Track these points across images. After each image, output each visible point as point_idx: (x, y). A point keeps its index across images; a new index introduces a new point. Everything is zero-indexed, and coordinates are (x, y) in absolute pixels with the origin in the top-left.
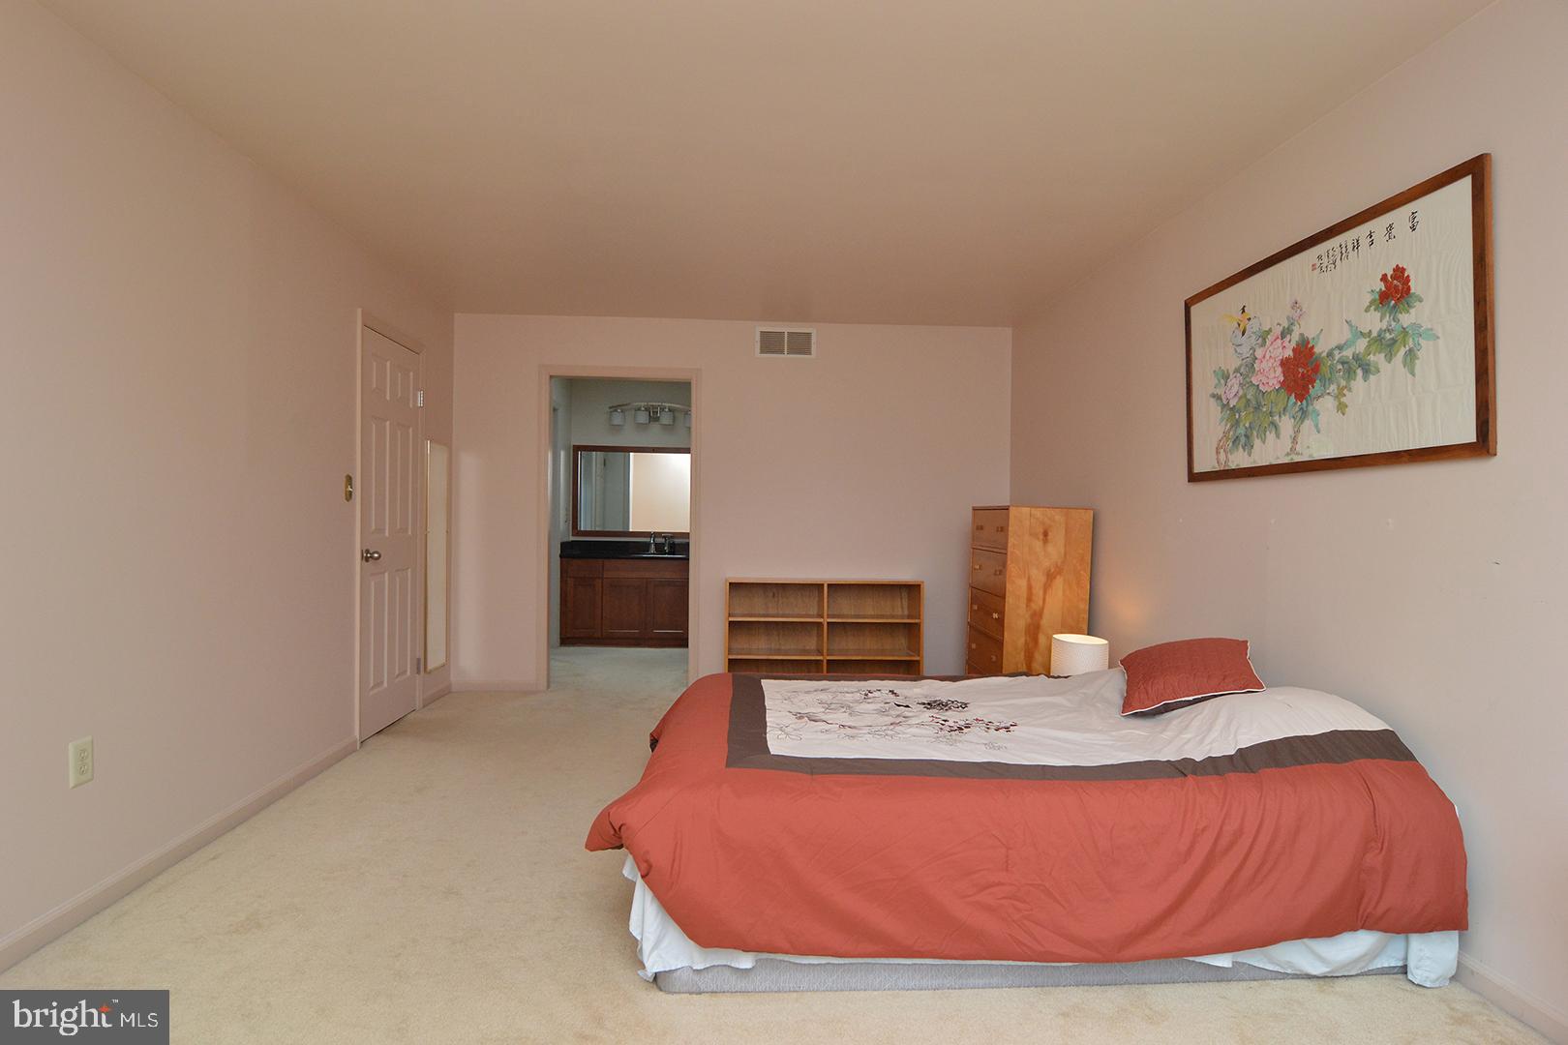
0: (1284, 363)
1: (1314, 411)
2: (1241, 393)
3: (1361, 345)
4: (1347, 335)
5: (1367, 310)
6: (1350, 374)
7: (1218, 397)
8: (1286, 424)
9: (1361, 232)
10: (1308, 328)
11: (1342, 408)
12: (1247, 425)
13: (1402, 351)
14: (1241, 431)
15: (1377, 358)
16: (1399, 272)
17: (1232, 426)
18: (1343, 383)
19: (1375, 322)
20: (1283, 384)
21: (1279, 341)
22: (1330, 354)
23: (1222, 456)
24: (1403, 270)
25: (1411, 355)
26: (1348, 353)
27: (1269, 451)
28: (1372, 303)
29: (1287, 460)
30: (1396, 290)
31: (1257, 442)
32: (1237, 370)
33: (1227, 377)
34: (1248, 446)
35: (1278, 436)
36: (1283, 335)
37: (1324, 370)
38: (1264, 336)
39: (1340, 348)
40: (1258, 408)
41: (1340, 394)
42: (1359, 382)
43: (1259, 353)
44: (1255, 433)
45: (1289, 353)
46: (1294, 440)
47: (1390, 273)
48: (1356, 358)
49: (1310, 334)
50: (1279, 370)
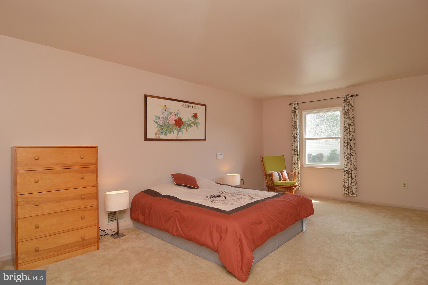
0: (175, 120)
1: (182, 130)
2: (164, 123)
3: (190, 122)
5: (191, 117)
6: (188, 126)
7: (156, 122)
8: (176, 132)
9: (191, 105)
10: (180, 115)
11: (187, 131)
12: (166, 130)
13: (196, 125)
14: (163, 131)
15: (193, 125)
16: (196, 114)
17: (161, 129)
18: (187, 127)
19: (192, 119)
20: (175, 124)
21: (175, 116)
22: (185, 122)
23: (157, 135)
24: (197, 114)
25: (197, 126)
26: (188, 123)
27: (169, 136)
28: (192, 116)
29: (176, 138)
30: (195, 116)
31: (168, 134)
32: (163, 118)
33: (159, 118)
34: (166, 134)
35: (174, 133)
36: (176, 115)
37: (184, 124)
38: (171, 114)
39: (187, 121)
40: (169, 127)
41: (187, 129)
42: (190, 128)
43: (169, 116)
44: (168, 132)
45: (177, 119)
46: (178, 135)
47: (195, 113)
48: (190, 124)
49: (181, 117)
50: (174, 121)
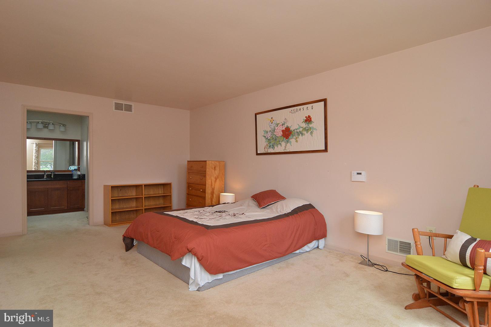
0: (283, 131)
1: (290, 141)
2: (271, 136)
3: (301, 129)
4: (298, 127)
5: (302, 123)
6: (298, 135)
7: (265, 137)
8: (283, 144)
9: (301, 107)
10: (289, 124)
11: (297, 141)
12: (273, 143)
13: (310, 132)
14: (271, 144)
15: (305, 132)
16: (309, 116)
17: (269, 143)
18: (297, 136)
19: (304, 125)
20: (282, 135)
21: (281, 126)
22: (294, 130)
23: (266, 150)
24: (310, 116)
25: (312, 133)
26: (298, 131)
27: (278, 149)
28: (303, 121)
29: (284, 151)
30: (308, 120)
31: (276, 147)
32: (270, 131)
33: (267, 132)
34: (273, 148)
35: (281, 146)
36: (282, 125)
37: (293, 133)
38: (277, 125)
39: (296, 129)
40: (276, 140)
41: (296, 138)
42: (300, 137)
43: (276, 128)
44: (275, 145)
45: (284, 129)
46: (285, 147)
47: (307, 116)
48: (300, 132)
49: (289, 125)
50: (281, 132)
